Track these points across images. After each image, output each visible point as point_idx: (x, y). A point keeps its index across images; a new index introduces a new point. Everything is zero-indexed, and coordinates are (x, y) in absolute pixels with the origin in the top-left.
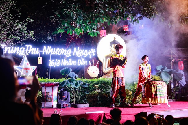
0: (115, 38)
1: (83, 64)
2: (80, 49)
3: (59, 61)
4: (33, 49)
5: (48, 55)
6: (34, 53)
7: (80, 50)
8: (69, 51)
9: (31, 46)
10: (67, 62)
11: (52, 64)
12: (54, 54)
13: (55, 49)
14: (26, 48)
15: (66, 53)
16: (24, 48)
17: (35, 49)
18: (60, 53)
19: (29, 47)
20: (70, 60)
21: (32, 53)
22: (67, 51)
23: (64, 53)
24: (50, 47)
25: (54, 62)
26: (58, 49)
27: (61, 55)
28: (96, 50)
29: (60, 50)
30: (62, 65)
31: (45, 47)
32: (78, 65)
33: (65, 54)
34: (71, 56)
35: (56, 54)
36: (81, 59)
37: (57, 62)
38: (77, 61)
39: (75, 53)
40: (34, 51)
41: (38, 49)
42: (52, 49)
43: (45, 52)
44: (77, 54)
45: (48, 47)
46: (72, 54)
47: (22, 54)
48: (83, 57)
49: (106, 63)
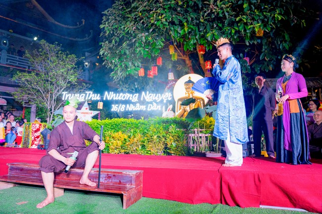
0: (190, 77)
1: (155, 109)
2: (149, 93)
3: (124, 106)
4: (94, 95)
5: (110, 100)
6: (95, 99)
7: (151, 94)
8: (136, 96)
10: (134, 107)
11: (114, 108)
12: (117, 99)
13: (118, 94)
14: (86, 94)
15: (132, 97)
16: (84, 95)
17: (96, 95)
18: (124, 98)
19: (90, 94)
20: (138, 105)
21: (93, 99)
22: (133, 95)
23: (129, 98)
24: (113, 93)
25: (118, 107)
26: (121, 94)
27: (126, 100)
28: (172, 94)
29: (124, 95)
30: (127, 110)
31: (106, 93)
32: (148, 110)
33: (131, 99)
34: (137, 100)
36: (152, 104)
37: (121, 107)
38: (147, 108)
39: (144, 97)
40: (96, 97)
41: (99, 95)
42: (115, 95)
43: (106, 98)
44: (146, 98)
45: (110, 92)
46: (139, 99)
47: (83, 100)
48: (155, 101)
49: (177, 107)
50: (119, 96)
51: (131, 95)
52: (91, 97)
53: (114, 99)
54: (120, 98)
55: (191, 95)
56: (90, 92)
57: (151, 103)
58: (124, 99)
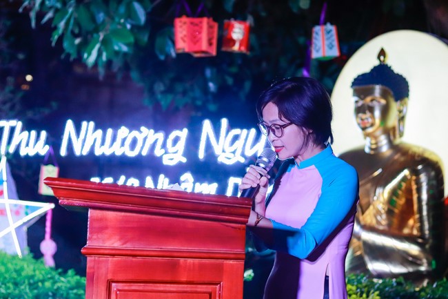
0: (382, 53)
2: (232, 126)
4: (26, 134)
5: (82, 156)
6: (31, 152)
7: (236, 131)
8: (178, 139)
9: (18, 125)
12: (108, 152)
13: (110, 131)
15: (164, 146)
17: (33, 133)
19: (12, 130)
20: (187, 177)
21: (23, 152)
22: (166, 137)
23: (153, 147)
24: (92, 124)
26: (123, 131)
27: (140, 155)
29: (135, 133)
31: (70, 125)
33: (158, 152)
34: (184, 160)
35: (118, 153)
39: (209, 147)
40: (33, 144)
41: (44, 134)
42: (100, 132)
43: (70, 147)
44: (217, 149)
45: (84, 124)
50: (114, 139)
51: (160, 136)
52: (18, 147)
53: (98, 152)
54: (117, 150)
55: (383, 141)
56: (13, 123)
57: (239, 170)
58: (132, 154)
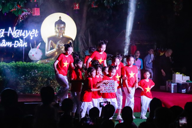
38: (13, 43)
46: (5, 34)
48: (22, 38)
49: (48, 46)
57: (18, 39)
